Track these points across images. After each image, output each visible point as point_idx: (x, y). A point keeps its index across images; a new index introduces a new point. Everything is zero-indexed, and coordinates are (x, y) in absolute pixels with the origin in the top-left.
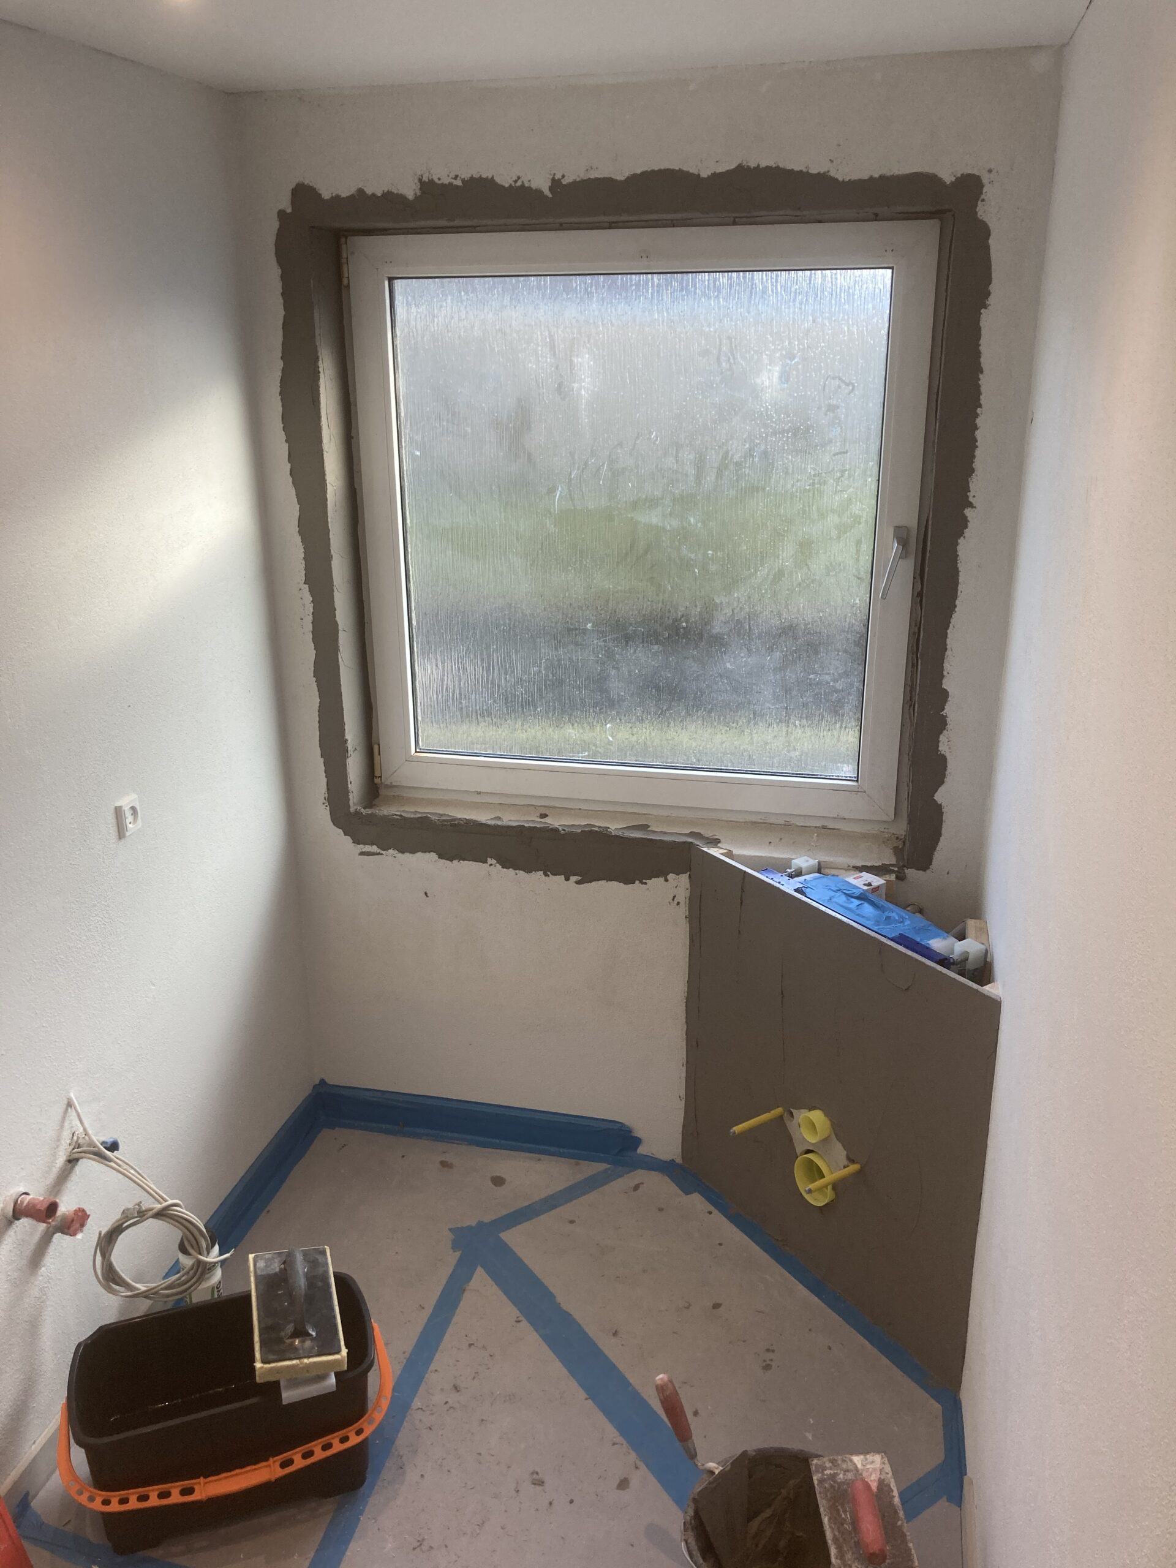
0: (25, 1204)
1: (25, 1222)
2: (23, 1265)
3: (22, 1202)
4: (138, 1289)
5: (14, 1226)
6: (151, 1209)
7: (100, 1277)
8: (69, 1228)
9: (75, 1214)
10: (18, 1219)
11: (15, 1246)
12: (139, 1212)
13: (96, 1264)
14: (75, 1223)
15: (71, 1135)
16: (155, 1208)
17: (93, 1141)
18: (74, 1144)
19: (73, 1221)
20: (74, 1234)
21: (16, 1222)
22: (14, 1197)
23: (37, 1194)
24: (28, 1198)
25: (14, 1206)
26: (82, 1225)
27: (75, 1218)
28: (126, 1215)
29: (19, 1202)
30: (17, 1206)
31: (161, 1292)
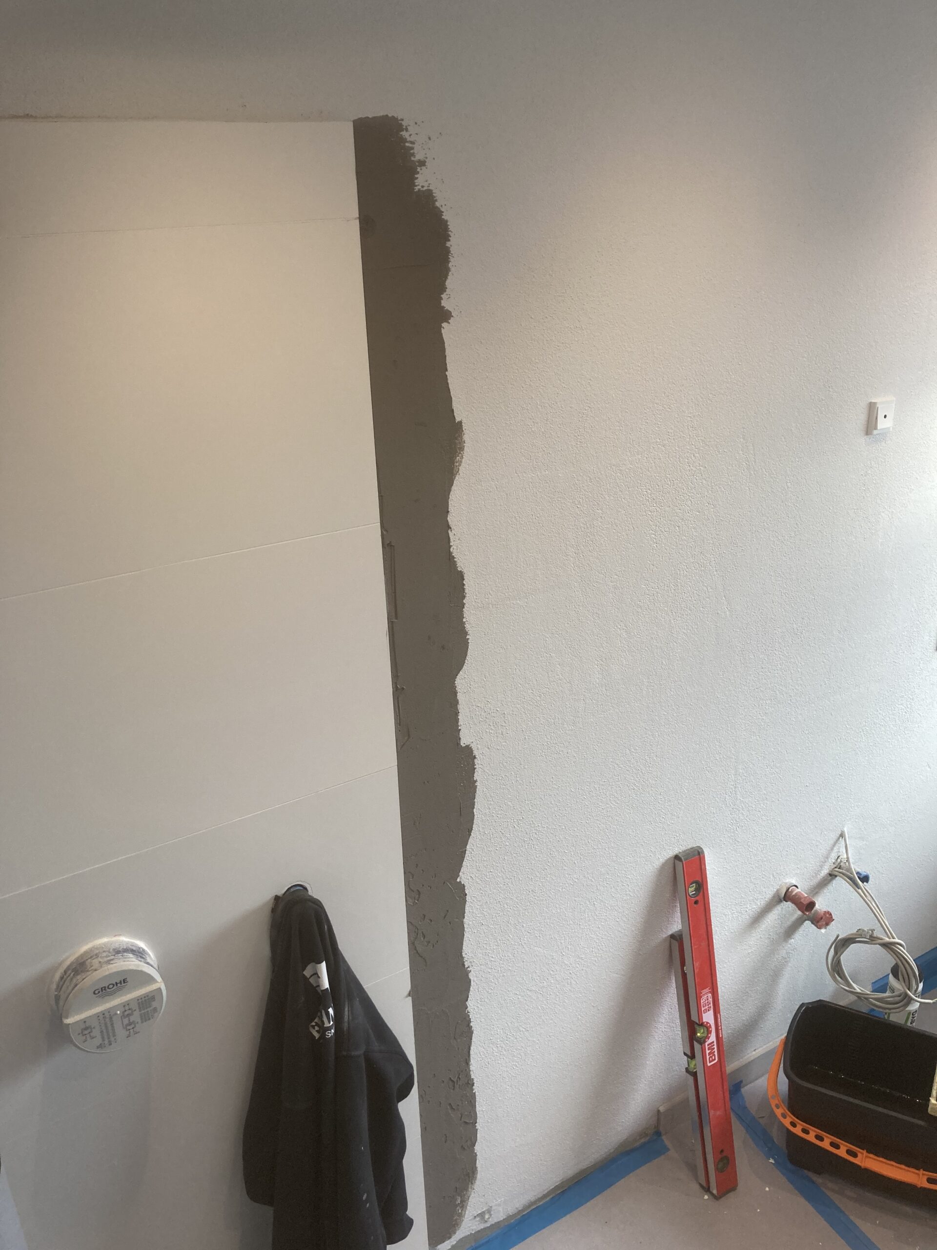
0: (794, 893)
1: (789, 906)
2: (781, 932)
3: (792, 891)
4: (855, 989)
5: (782, 904)
6: (882, 939)
7: (830, 966)
8: (818, 922)
9: (824, 914)
10: (786, 901)
11: (779, 917)
12: (871, 936)
13: (829, 955)
14: (823, 920)
15: (837, 858)
16: (884, 939)
17: (851, 869)
18: (837, 864)
19: (822, 918)
20: (820, 928)
21: (784, 902)
22: (788, 886)
23: (802, 890)
24: (797, 890)
25: (786, 893)
26: (827, 924)
27: (824, 918)
28: (860, 933)
29: (790, 890)
30: (788, 894)
31: (871, 1000)
